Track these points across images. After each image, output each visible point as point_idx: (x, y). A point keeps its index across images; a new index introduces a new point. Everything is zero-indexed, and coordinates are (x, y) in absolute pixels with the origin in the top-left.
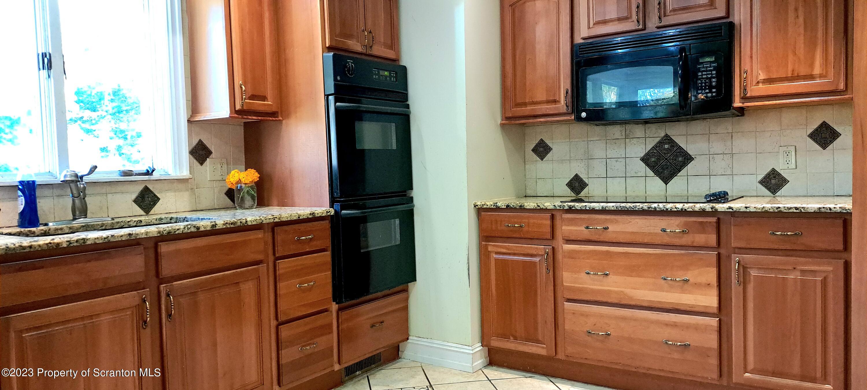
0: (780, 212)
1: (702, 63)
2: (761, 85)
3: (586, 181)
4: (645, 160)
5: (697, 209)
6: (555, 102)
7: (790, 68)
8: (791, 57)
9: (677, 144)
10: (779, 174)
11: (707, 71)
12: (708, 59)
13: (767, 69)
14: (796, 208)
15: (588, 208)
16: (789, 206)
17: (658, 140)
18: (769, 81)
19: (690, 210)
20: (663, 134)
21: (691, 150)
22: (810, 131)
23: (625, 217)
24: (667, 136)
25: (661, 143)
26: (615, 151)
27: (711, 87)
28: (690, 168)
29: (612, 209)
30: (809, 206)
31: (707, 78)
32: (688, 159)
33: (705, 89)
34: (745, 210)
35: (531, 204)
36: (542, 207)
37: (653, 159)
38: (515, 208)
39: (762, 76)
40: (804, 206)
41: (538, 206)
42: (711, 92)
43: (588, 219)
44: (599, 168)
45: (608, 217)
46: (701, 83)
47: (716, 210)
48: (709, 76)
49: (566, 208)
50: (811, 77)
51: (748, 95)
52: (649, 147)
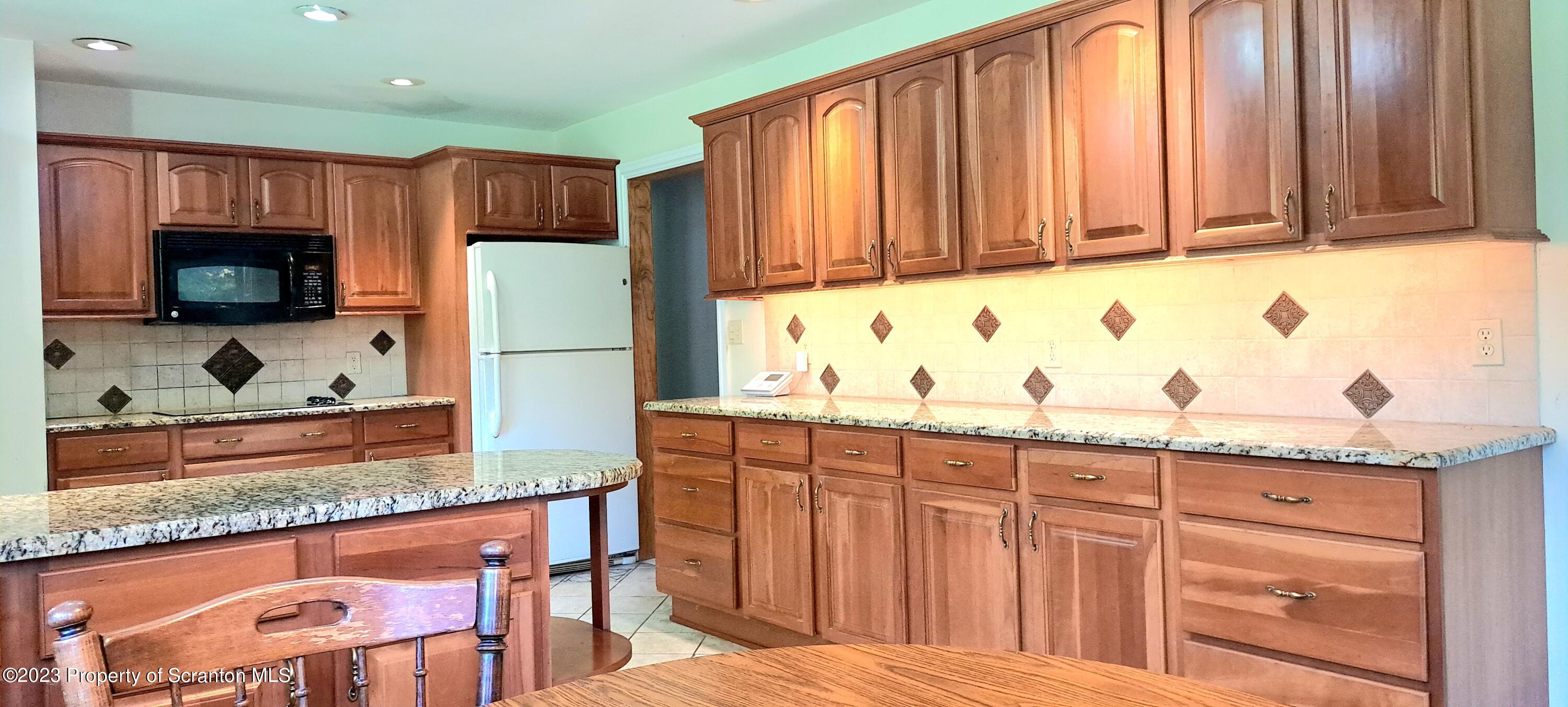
0: (406, 408)
1: (308, 271)
2: (355, 297)
3: (129, 394)
4: (209, 366)
5: (337, 411)
6: (124, 295)
7: (380, 286)
8: (380, 276)
9: (245, 350)
10: (347, 379)
11: (313, 279)
12: (313, 267)
13: (360, 281)
14: (417, 404)
15: (220, 420)
16: (412, 402)
17: (223, 344)
18: (363, 293)
19: (330, 412)
20: (230, 338)
21: (260, 354)
22: (371, 339)
23: (262, 426)
24: (233, 339)
25: (226, 348)
26: (168, 357)
27: (317, 295)
28: (261, 375)
29: (250, 418)
30: (426, 401)
31: (313, 286)
32: (258, 365)
33: (311, 297)
34: (378, 408)
35: (142, 421)
36: (158, 422)
37: (218, 366)
38: (118, 428)
39: (357, 289)
40: (422, 401)
41: (153, 422)
42: (317, 300)
43: (218, 432)
44: (148, 378)
45: (242, 428)
46: (308, 290)
47: (354, 411)
48: (315, 284)
49: (193, 421)
50: (396, 293)
51: (346, 305)
52: (212, 353)
